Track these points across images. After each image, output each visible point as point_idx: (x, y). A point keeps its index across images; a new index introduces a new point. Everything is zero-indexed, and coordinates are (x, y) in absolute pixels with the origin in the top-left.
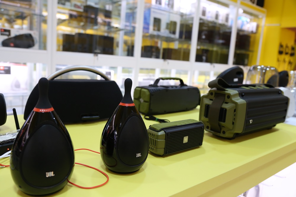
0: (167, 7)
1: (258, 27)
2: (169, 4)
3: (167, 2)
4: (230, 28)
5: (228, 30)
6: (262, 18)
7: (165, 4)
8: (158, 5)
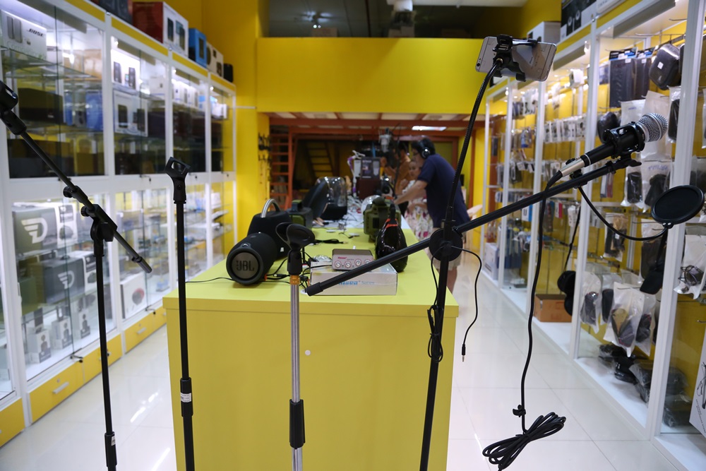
0: (127, 85)
1: (228, 109)
2: (129, 82)
3: (127, 79)
4: (203, 114)
5: (200, 117)
6: (232, 96)
7: (126, 80)
8: (117, 83)
